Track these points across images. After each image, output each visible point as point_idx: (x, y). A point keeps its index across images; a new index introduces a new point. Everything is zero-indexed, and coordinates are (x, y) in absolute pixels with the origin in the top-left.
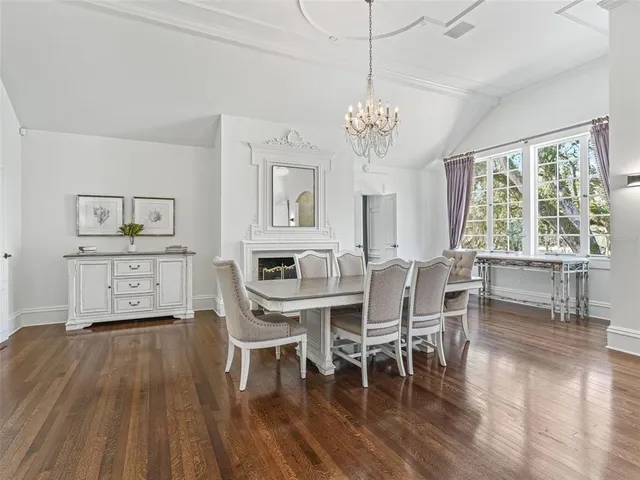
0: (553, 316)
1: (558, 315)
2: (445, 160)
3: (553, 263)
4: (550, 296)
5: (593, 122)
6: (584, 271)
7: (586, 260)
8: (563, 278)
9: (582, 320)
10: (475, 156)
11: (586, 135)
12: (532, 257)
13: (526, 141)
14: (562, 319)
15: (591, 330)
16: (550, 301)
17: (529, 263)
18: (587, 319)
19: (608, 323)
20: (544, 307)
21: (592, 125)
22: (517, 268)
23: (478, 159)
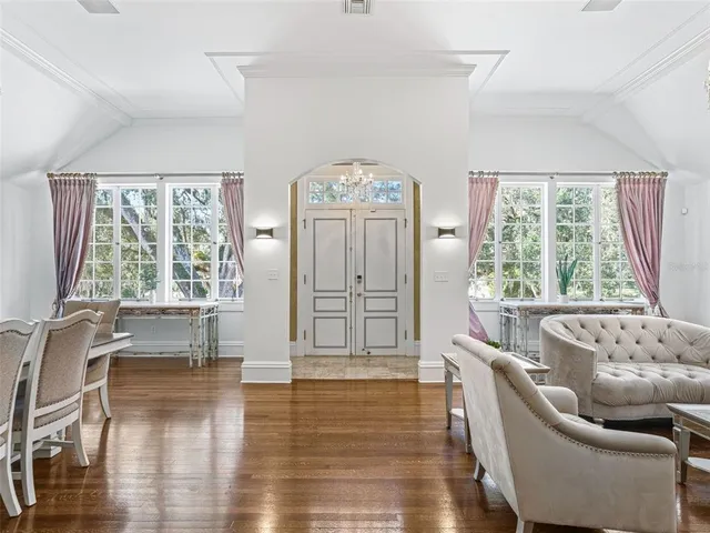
0: (191, 363)
1: (195, 362)
2: (50, 175)
3: (191, 309)
4: (188, 343)
5: (224, 175)
6: (215, 314)
7: (216, 303)
8: (200, 324)
9: (213, 362)
10: (98, 180)
11: (216, 186)
12: (166, 304)
13: (162, 177)
14: (200, 365)
15: (220, 369)
16: (188, 349)
17: (164, 311)
18: (217, 360)
19: (242, 360)
20: (181, 355)
21: (221, 178)
22: (153, 317)
23: (101, 185)
